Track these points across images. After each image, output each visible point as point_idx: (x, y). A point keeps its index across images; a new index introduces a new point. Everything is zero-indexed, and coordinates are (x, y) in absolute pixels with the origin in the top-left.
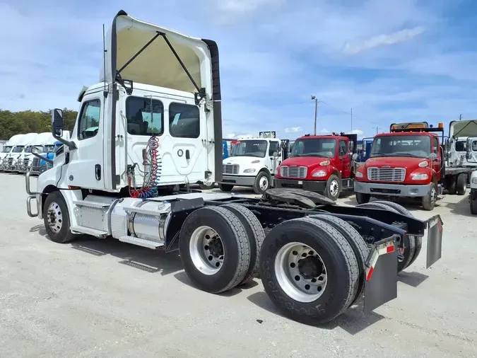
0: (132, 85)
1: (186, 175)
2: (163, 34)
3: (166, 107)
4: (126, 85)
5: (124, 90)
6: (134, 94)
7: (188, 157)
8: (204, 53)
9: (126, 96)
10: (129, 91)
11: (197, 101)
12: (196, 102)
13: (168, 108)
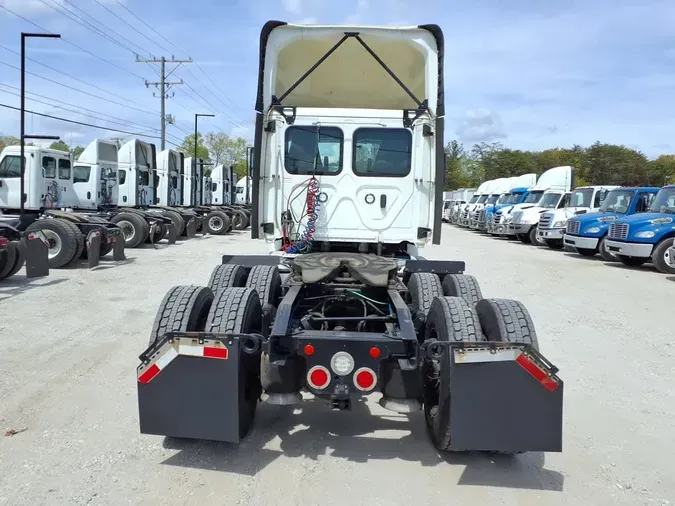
0: (294, 111)
1: (380, 231)
2: (355, 35)
3: (348, 135)
4: (286, 113)
5: (283, 119)
6: (297, 123)
7: (383, 204)
8: (428, 48)
9: (287, 126)
10: (290, 120)
11: (407, 122)
12: (404, 124)
13: (351, 137)
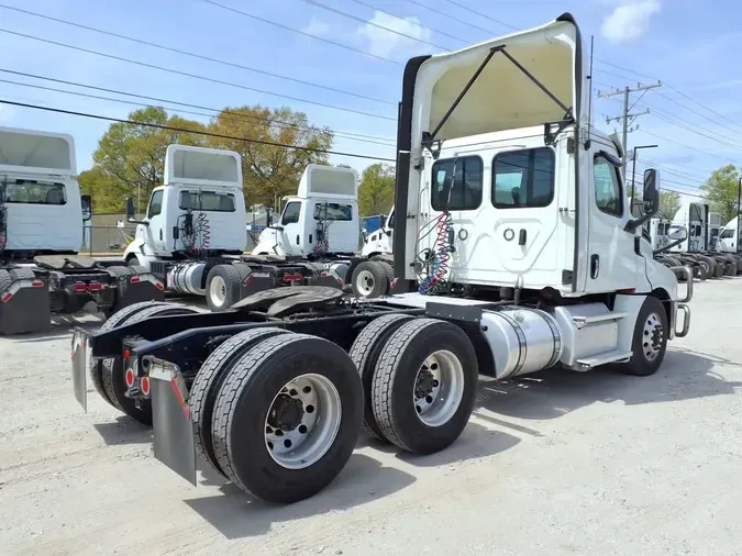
0: (440, 145)
1: (520, 273)
2: (501, 48)
4: (433, 148)
5: (431, 155)
6: (441, 156)
7: (523, 240)
9: (433, 161)
10: (436, 154)
12: (546, 141)
